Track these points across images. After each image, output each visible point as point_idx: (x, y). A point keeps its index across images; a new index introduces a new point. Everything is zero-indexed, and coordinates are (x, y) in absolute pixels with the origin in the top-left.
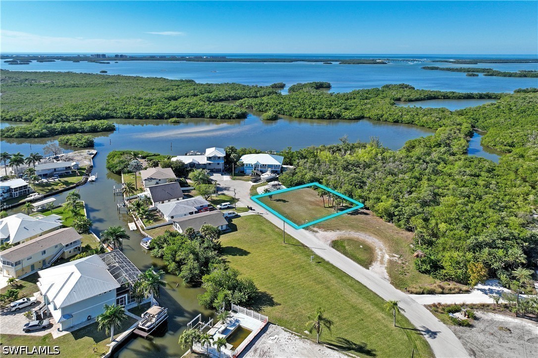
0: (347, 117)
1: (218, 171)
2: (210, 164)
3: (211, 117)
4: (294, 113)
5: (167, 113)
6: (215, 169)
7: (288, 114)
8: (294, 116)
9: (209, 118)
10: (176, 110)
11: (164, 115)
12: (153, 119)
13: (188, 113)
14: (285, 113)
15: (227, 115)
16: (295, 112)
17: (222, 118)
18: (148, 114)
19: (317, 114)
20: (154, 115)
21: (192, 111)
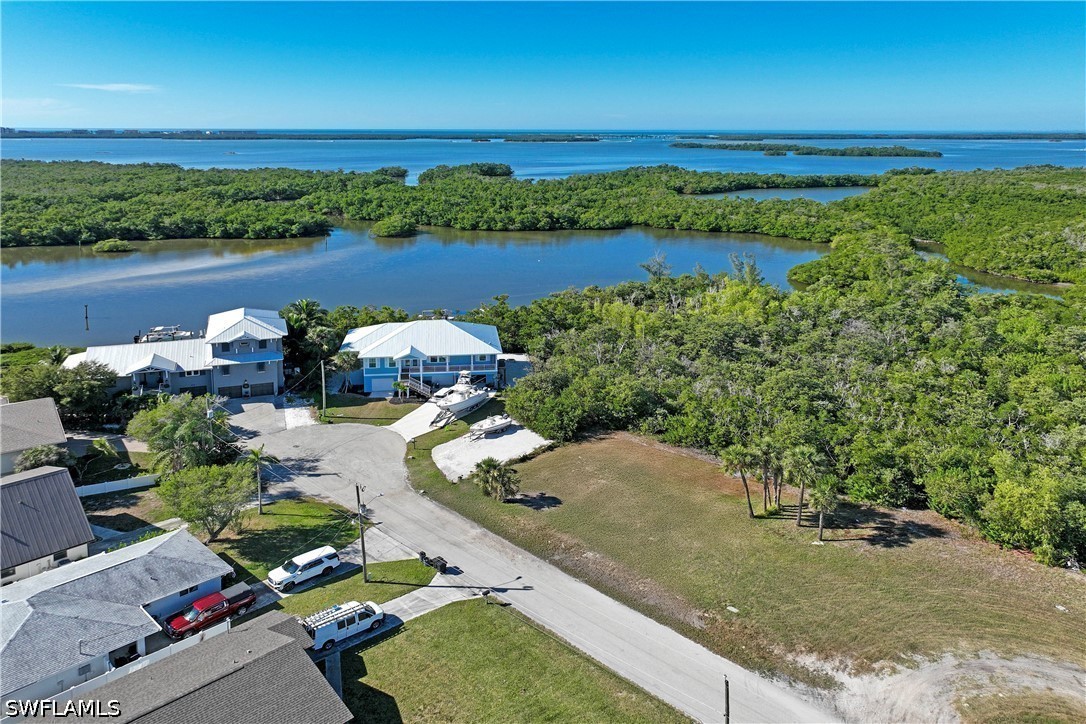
0: (595, 223)
1: (260, 394)
2: (225, 369)
3: (226, 235)
4: (456, 219)
5: (90, 229)
6: (247, 386)
7: (440, 221)
8: (458, 226)
9: (222, 237)
10: (118, 220)
11: (80, 232)
12: (44, 245)
13: (157, 227)
14: (433, 221)
15: (275, 228)
16: (460, 215)
17: (258, 236)
18: (24, 232)
19: (518, 219)
20: (45, 233)
21: (167, 221)
